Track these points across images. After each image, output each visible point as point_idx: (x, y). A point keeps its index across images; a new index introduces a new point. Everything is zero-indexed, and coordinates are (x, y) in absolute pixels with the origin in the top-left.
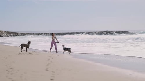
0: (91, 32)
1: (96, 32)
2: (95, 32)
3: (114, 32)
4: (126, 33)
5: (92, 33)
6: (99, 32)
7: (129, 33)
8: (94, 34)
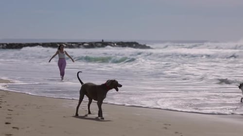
0: (75, 43)
1: (85, 43)
2: (83, 43)
3: (114, 44)
4: (134, 45)
5: (77, 45)
6: (89, 43)
7: (140, 45)
8: (81, 46)
